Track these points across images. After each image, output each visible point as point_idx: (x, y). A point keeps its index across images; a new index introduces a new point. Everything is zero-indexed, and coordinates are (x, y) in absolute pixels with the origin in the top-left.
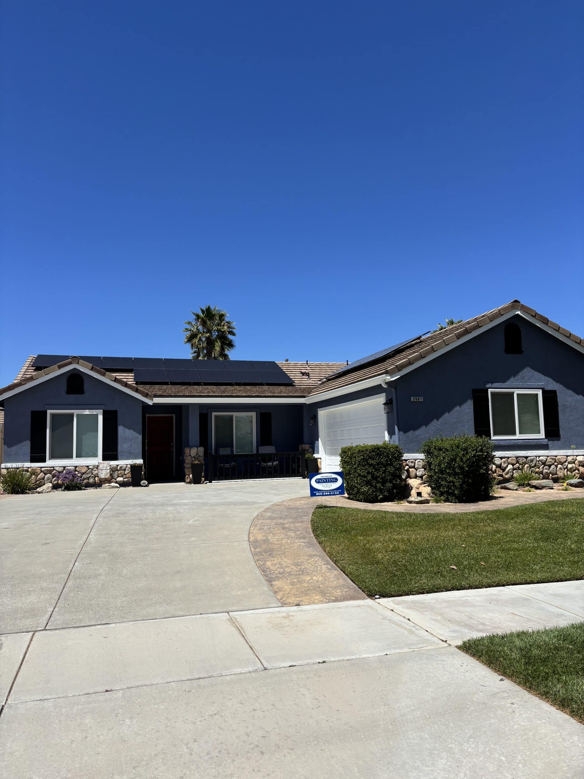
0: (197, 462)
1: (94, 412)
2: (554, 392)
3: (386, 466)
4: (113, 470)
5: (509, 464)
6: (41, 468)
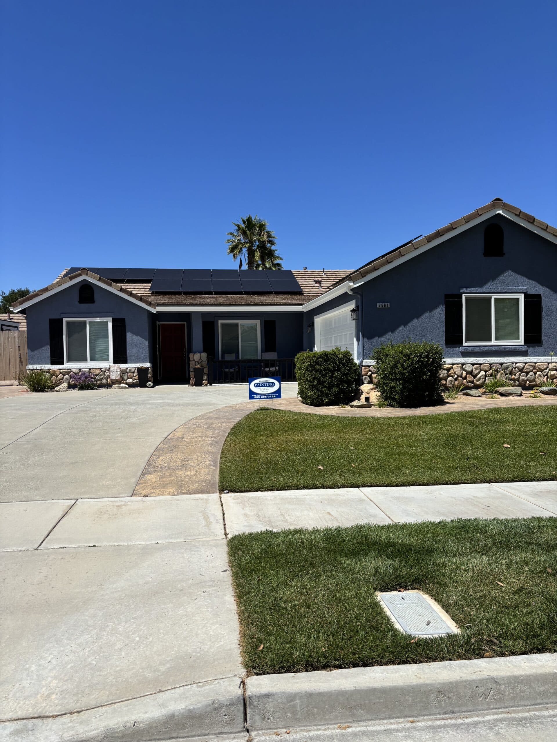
0: (199, 366)
1: (105, 320)
2: (539, 296)
3: (333, 372)
4: (123, 372)
5: (481, 370)
6: (60, 369)
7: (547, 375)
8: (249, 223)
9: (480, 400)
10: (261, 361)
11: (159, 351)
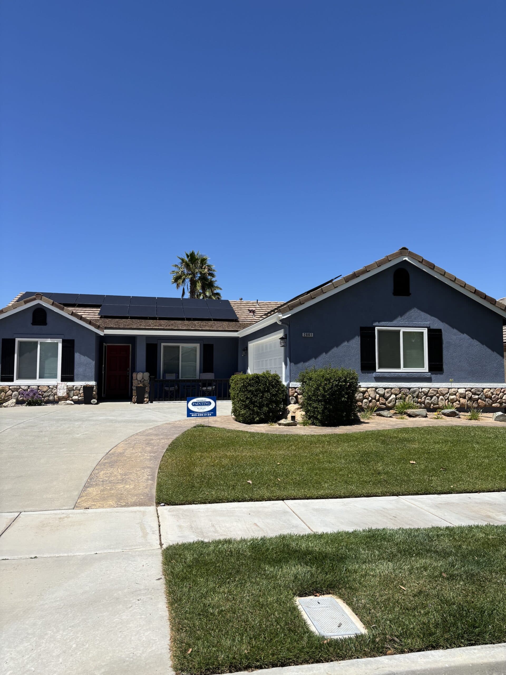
0: (141, 385)
1: (55, 341)
2: (440, 331)
3: (263, 392)
4: (70, 390)
5: (392, 394)
6: (9, 386)
7: (448, 399)
8: (192, 257)
9: (391, 421)
10: (199, 381)
11: (105, 370)
